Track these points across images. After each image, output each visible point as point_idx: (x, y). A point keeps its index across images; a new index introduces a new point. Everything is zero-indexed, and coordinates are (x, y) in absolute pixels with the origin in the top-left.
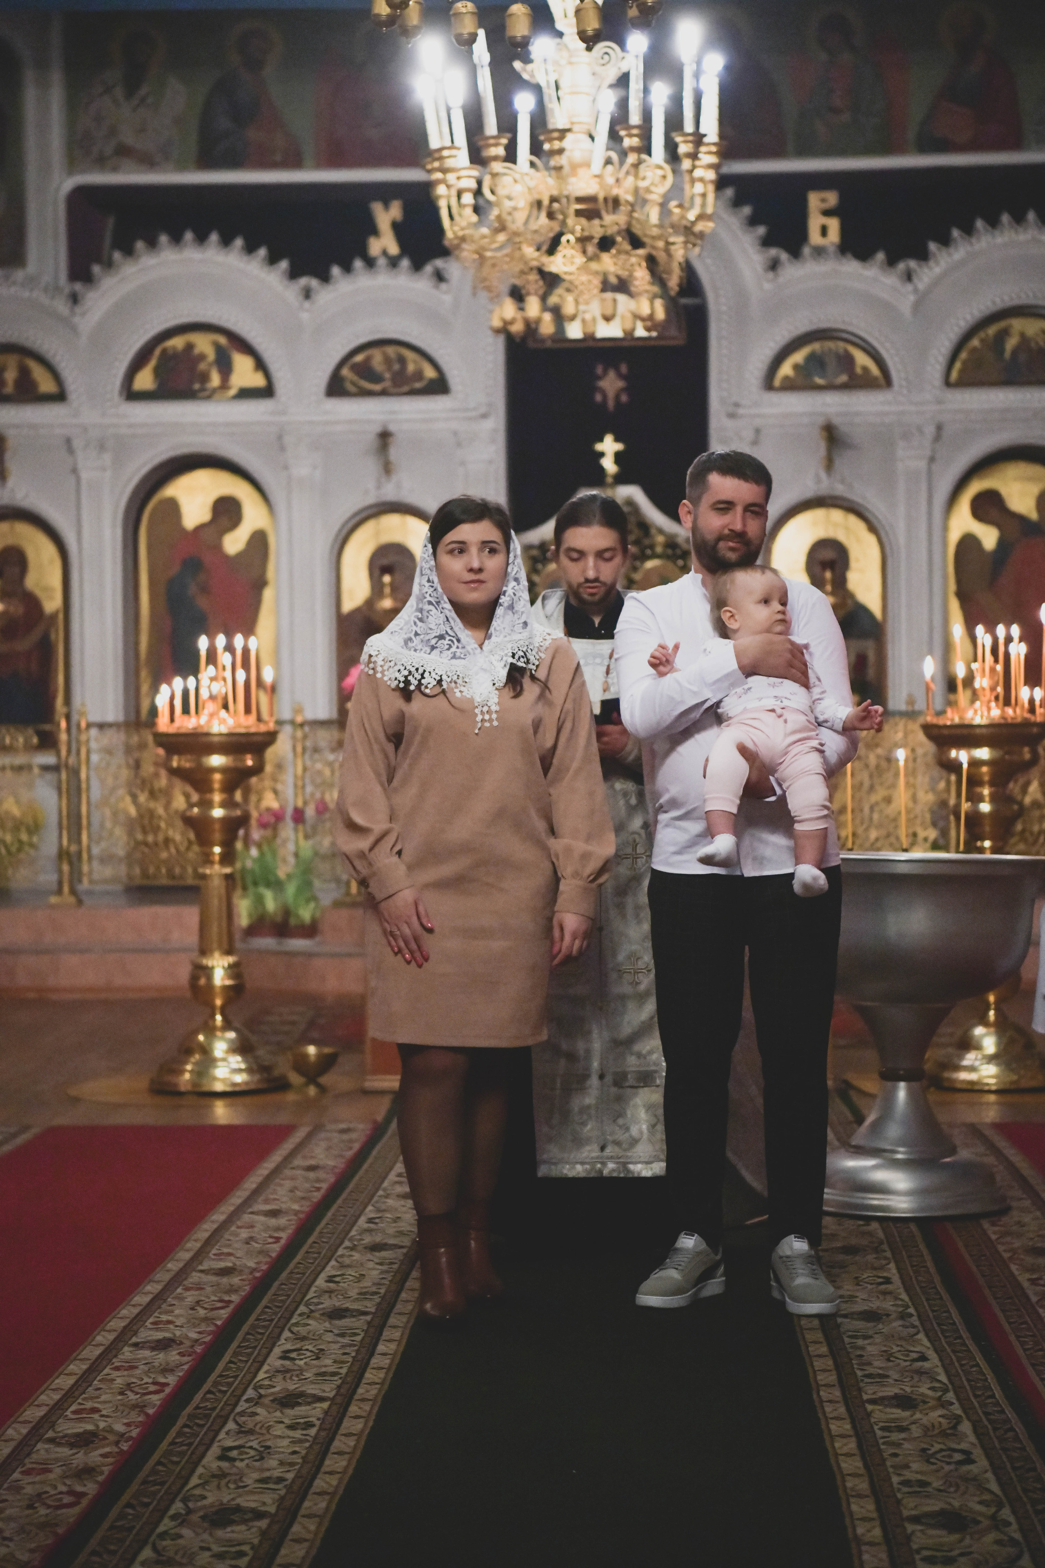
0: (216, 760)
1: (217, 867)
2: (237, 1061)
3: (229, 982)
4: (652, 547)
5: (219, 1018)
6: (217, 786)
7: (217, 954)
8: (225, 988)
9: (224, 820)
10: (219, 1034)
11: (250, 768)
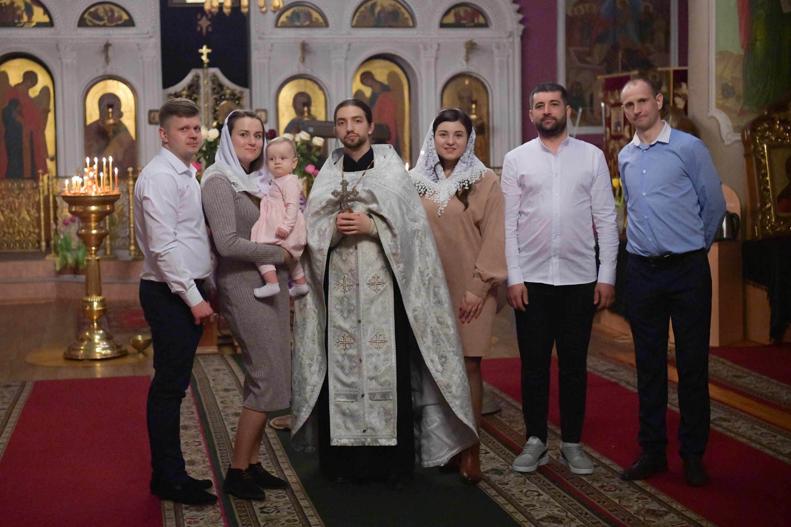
0: (93, 208)
1: (93, 256)
2: (104, 344)
3: (101, 308)
4: (224, 95)
5: (95, 324)
6: (93, 219)
7: (94, 296)
8: (98, 311)
9: (96, 235)
10: (96, 332)
11: (109, 210)
